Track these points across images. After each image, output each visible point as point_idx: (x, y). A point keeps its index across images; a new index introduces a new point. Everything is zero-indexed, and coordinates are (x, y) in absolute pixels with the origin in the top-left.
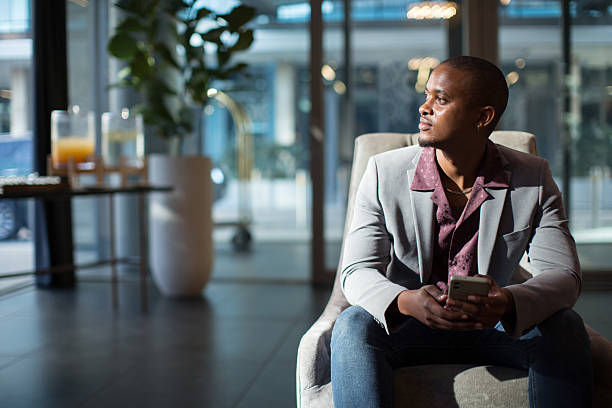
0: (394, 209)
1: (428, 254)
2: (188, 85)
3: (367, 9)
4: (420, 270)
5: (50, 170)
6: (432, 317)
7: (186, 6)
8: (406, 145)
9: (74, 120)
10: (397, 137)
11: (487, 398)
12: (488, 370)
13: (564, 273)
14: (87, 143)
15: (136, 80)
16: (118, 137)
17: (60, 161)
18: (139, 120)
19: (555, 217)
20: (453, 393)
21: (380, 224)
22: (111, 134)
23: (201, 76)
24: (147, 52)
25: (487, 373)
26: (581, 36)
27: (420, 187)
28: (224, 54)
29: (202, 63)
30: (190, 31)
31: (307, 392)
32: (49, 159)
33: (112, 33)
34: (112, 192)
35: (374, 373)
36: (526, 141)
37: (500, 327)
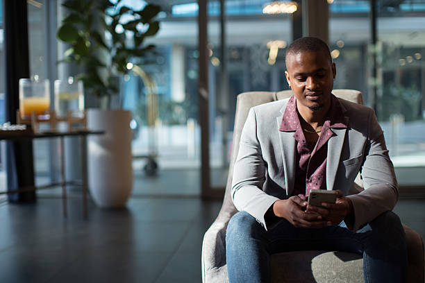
0: (268, 144)
1: (291, 175)
2: (114, 60)
3: (235, 7)
4: (286, 187)
5: (18, 121)
6: (297, 219)
7: (112, 5)
8: (273, 101)
9: (35, 86)
10: (266, 94)
11: (334, 274)
12: (336, 254)
13: (386, 186)
14: (44, 101)
15: (77, 57)
16: (66, 97)
17: (26, 114)
18: (80, 85)
19: (379, 148)
20: (311, 271)
21: (259, 154)
22: (61, 94)
23: (123, 54)
24: (85, 37)
25: (334, 256)
26: (384, 25)
27: (286, 128)
28: (139, 39)
29: (123, 44)
30: (115, 23)
31: (209, 272)
32: (18, 113)
33: (60, 25)
34: (62, 135)
35: (257, 258)
36: (356, 96)
37: (343, 225)
